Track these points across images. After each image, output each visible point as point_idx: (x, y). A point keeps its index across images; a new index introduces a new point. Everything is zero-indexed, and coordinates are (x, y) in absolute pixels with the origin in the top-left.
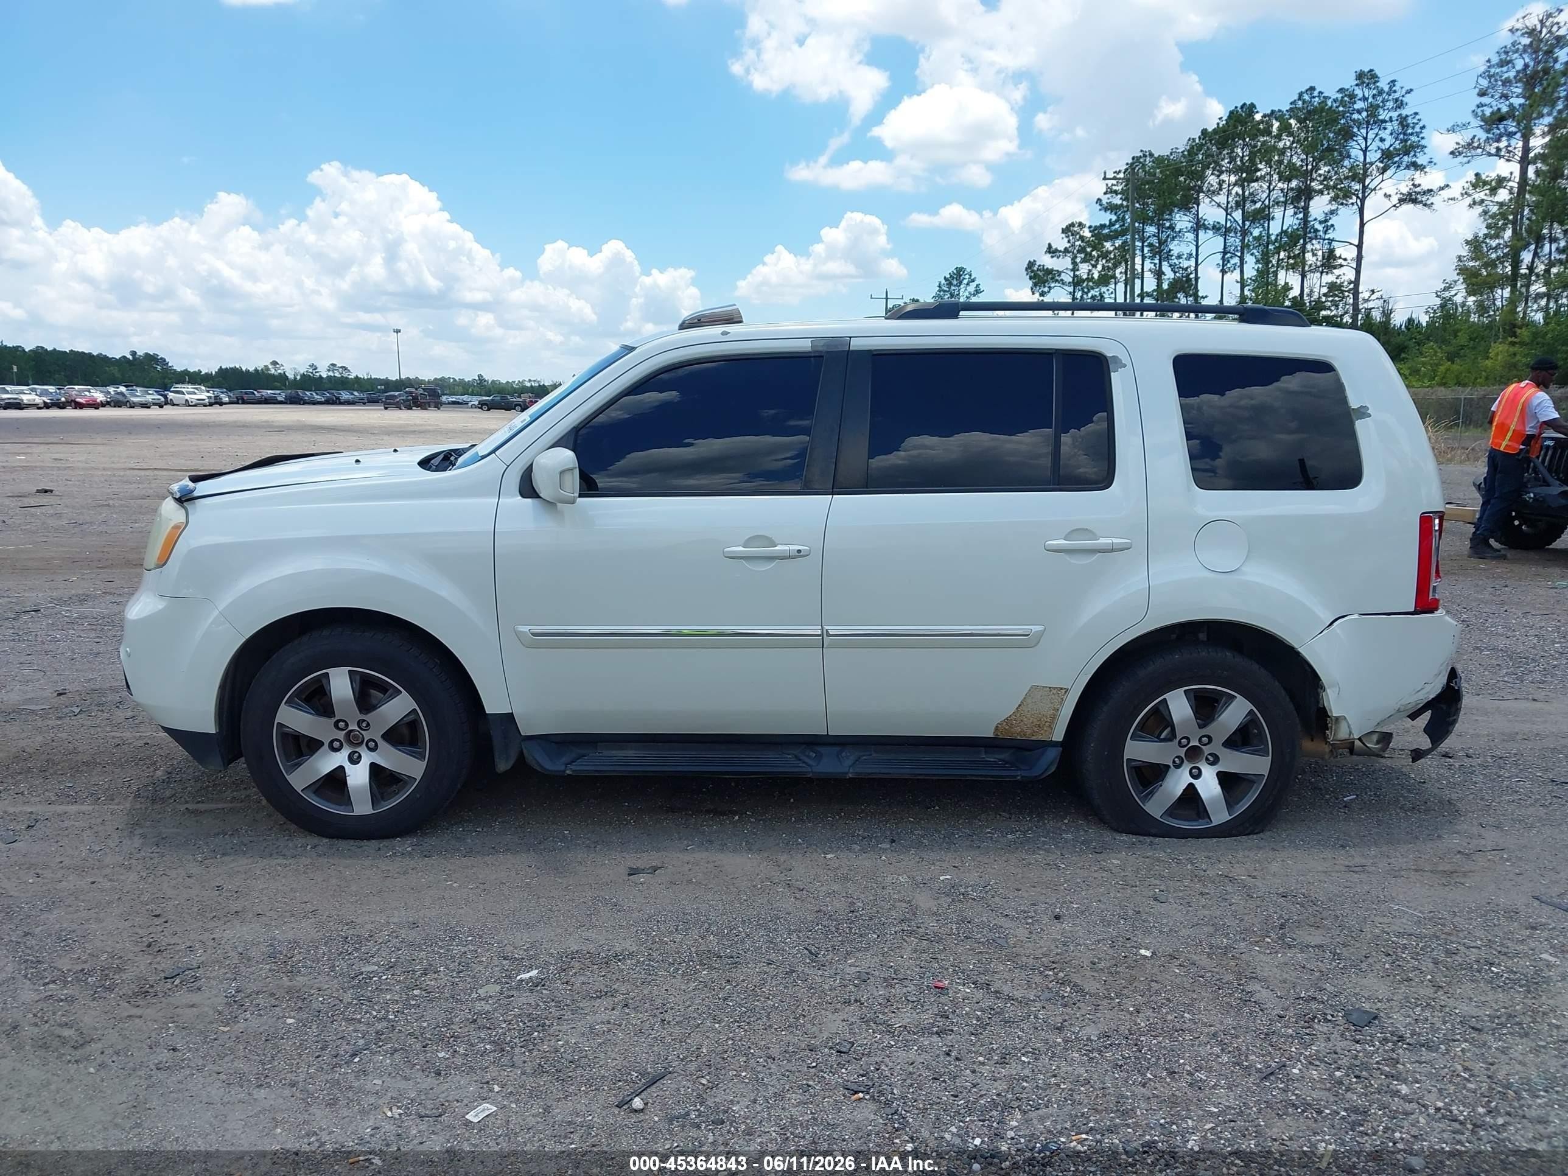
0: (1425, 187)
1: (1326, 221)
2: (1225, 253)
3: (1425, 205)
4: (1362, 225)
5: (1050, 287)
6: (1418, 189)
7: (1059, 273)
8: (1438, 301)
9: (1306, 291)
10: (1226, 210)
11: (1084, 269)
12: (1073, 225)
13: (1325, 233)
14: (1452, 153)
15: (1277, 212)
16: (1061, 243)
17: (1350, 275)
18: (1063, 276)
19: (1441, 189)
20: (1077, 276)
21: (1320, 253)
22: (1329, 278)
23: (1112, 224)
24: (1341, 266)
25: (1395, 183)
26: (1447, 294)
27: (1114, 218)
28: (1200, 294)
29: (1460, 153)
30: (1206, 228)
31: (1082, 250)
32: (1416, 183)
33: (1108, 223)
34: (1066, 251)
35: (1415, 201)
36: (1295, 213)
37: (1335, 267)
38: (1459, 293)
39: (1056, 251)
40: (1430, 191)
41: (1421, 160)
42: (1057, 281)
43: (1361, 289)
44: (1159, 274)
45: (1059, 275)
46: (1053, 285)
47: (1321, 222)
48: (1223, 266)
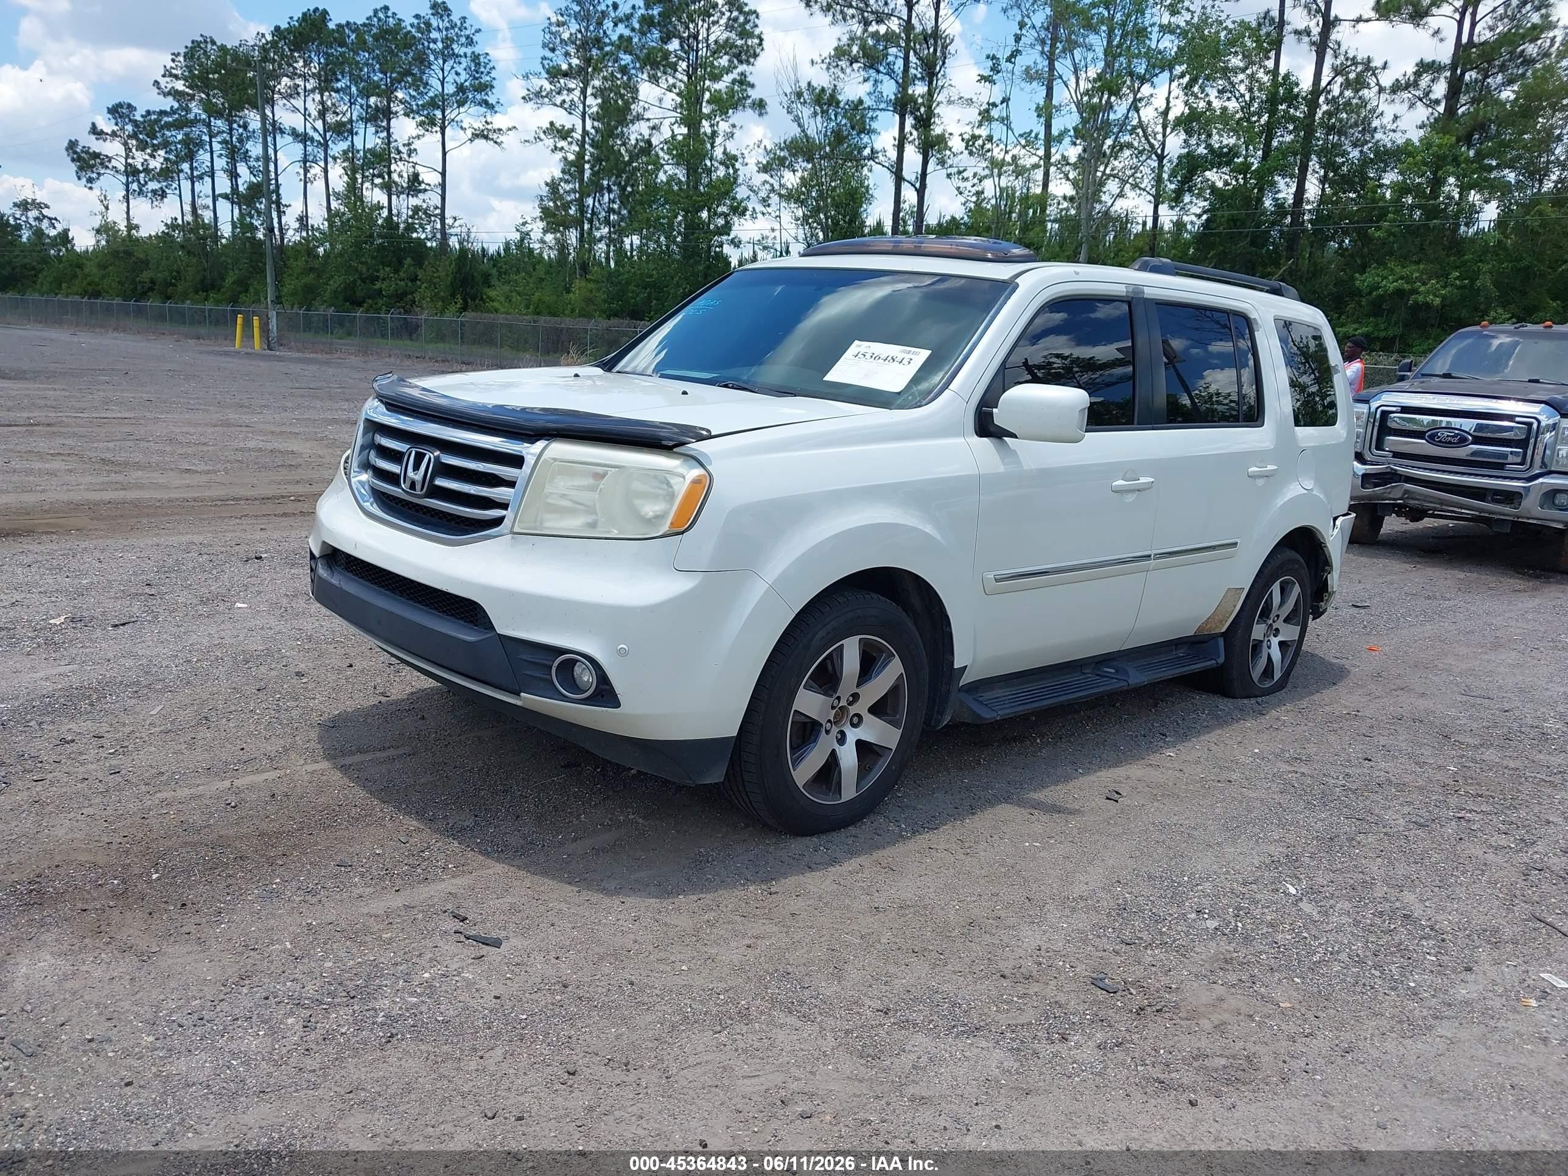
0: (496, 126)
1: (409, 144)
2: (305, 161)
3: (496, 142)
4: (444, 154)
5: (99, 174)
6: (489, 127)
7: (110, 159)
8: (518, 236)
9: (394, 211)
10: (304, 115)
11: (139, 158)
12: (120, 105)
13: (409, 156)
14: (524, 98)
15: (360, 127)
16: (106, 124)
17: (436, 200)
18: (114, 163)
19: (509, 129)
20: (130, 165)
21: (405, 175)
22: (414, 201)
23: (173, 111)
24: (425, 190)
25: (470, 117)
26: (524, 229)
27: (176, 105)
28: (283, 202)
29: (531, 100)
30: (282, 132)
31: (134, 136)
32: (489, 120)
33: (168, 110)
34: (114, 134)
35: (486, 137)
36: (377, 132)
37: (420, 191)
38: (537, 229)
39: (102, 132)
40: (500, 130)
41: (492, 100)
42: (107, 167)
43: (447, 215)
44: (234, 175)
45: (110, 161)
46: (102, 171)
47: (404, 145)
48: (305, 175)
